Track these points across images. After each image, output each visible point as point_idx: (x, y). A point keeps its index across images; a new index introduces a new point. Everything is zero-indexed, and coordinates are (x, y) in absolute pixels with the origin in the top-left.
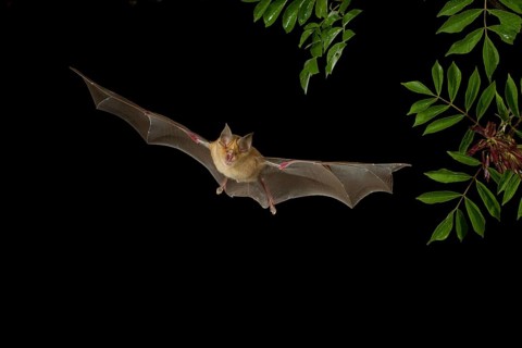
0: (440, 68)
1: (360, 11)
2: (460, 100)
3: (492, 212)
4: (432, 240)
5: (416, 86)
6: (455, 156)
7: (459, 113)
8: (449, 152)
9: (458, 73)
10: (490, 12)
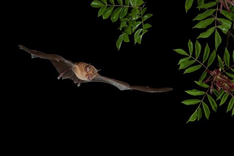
0: (192, 43)
1: (152, 15)
2: (200, 58)
3: (213, 108)
4: (189, 121)
5: (180, 51)
6: (198, 83)
7: (200, 64)
8: (195, 81)
9: (200, 45)
10: (218, 19)
